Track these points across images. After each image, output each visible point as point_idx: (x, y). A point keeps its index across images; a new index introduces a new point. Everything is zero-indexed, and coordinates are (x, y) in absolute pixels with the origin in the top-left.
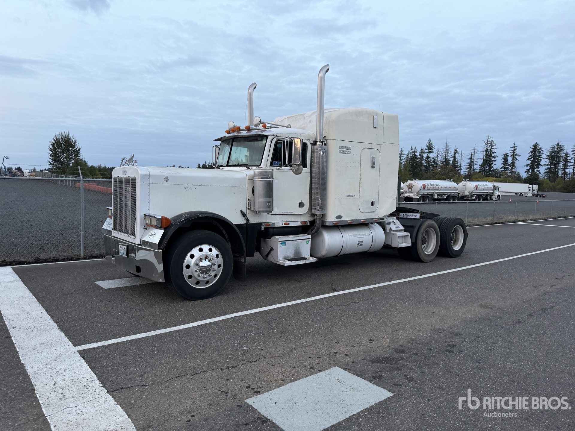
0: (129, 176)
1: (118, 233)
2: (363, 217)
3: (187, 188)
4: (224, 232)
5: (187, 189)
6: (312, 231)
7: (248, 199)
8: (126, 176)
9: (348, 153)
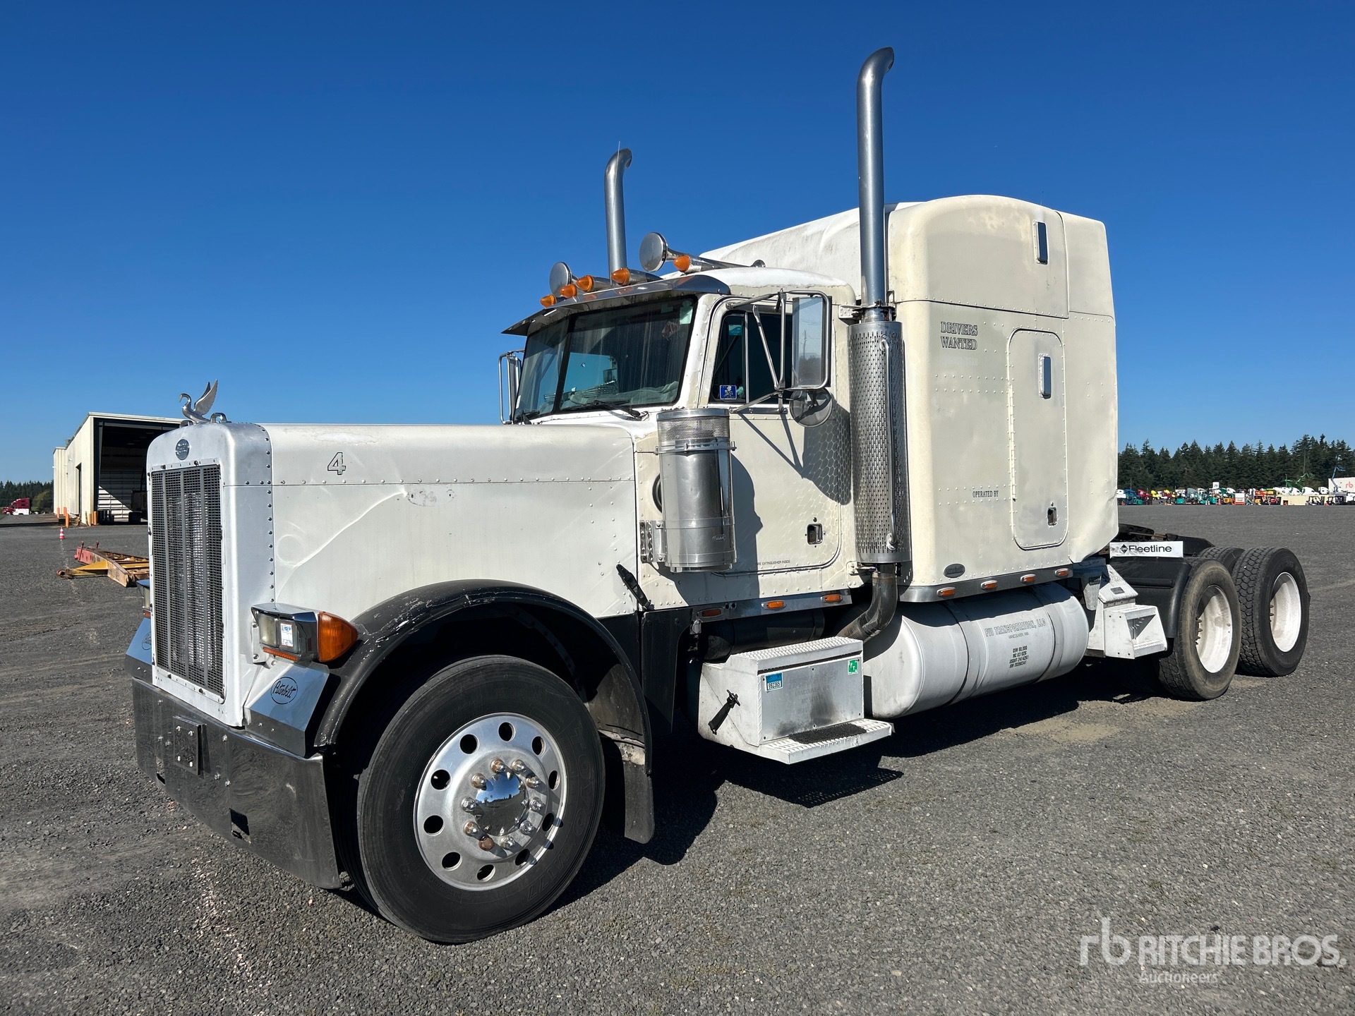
0: (195, 463)
1: (170, 677)
2: (1025, 564)
3: (417, 496)
4: (562, 651)
5: (418, 499)
6: (861, 624)
7: (642, 525)
8: (188, 463)
9: (970, 344)
